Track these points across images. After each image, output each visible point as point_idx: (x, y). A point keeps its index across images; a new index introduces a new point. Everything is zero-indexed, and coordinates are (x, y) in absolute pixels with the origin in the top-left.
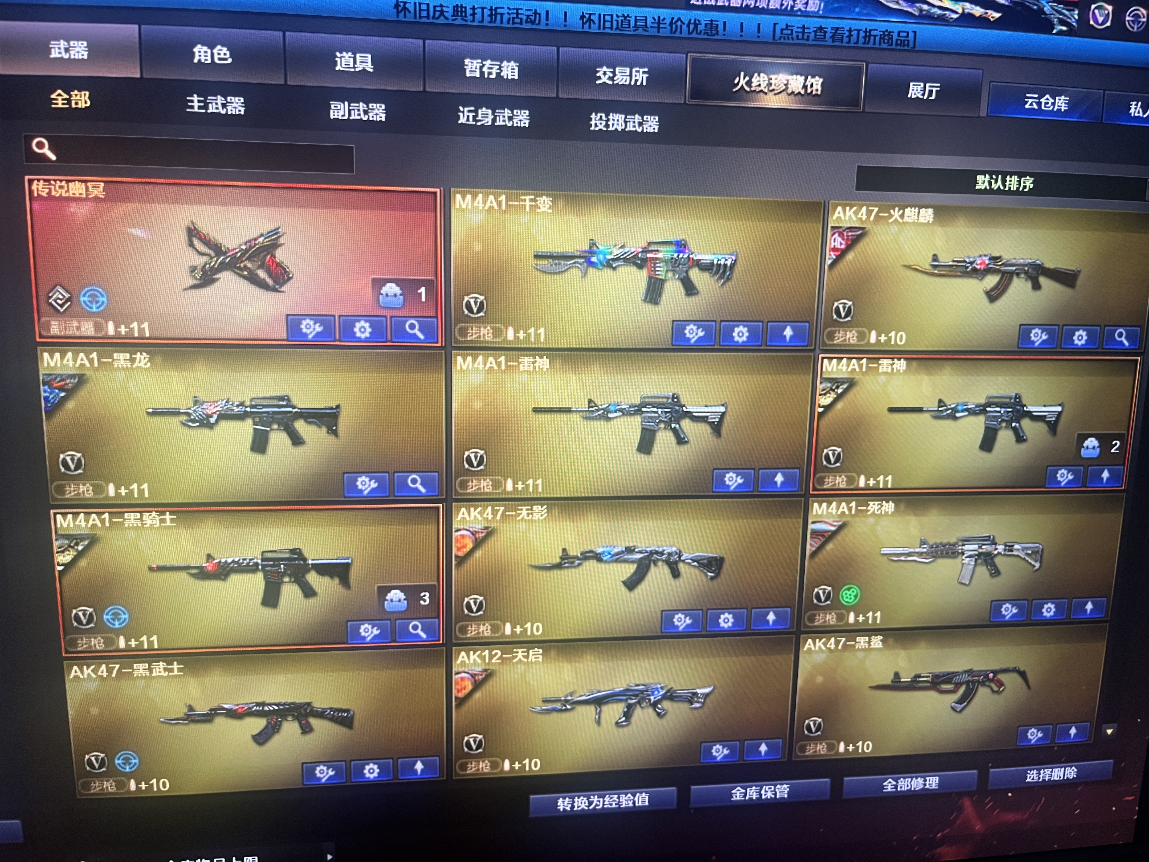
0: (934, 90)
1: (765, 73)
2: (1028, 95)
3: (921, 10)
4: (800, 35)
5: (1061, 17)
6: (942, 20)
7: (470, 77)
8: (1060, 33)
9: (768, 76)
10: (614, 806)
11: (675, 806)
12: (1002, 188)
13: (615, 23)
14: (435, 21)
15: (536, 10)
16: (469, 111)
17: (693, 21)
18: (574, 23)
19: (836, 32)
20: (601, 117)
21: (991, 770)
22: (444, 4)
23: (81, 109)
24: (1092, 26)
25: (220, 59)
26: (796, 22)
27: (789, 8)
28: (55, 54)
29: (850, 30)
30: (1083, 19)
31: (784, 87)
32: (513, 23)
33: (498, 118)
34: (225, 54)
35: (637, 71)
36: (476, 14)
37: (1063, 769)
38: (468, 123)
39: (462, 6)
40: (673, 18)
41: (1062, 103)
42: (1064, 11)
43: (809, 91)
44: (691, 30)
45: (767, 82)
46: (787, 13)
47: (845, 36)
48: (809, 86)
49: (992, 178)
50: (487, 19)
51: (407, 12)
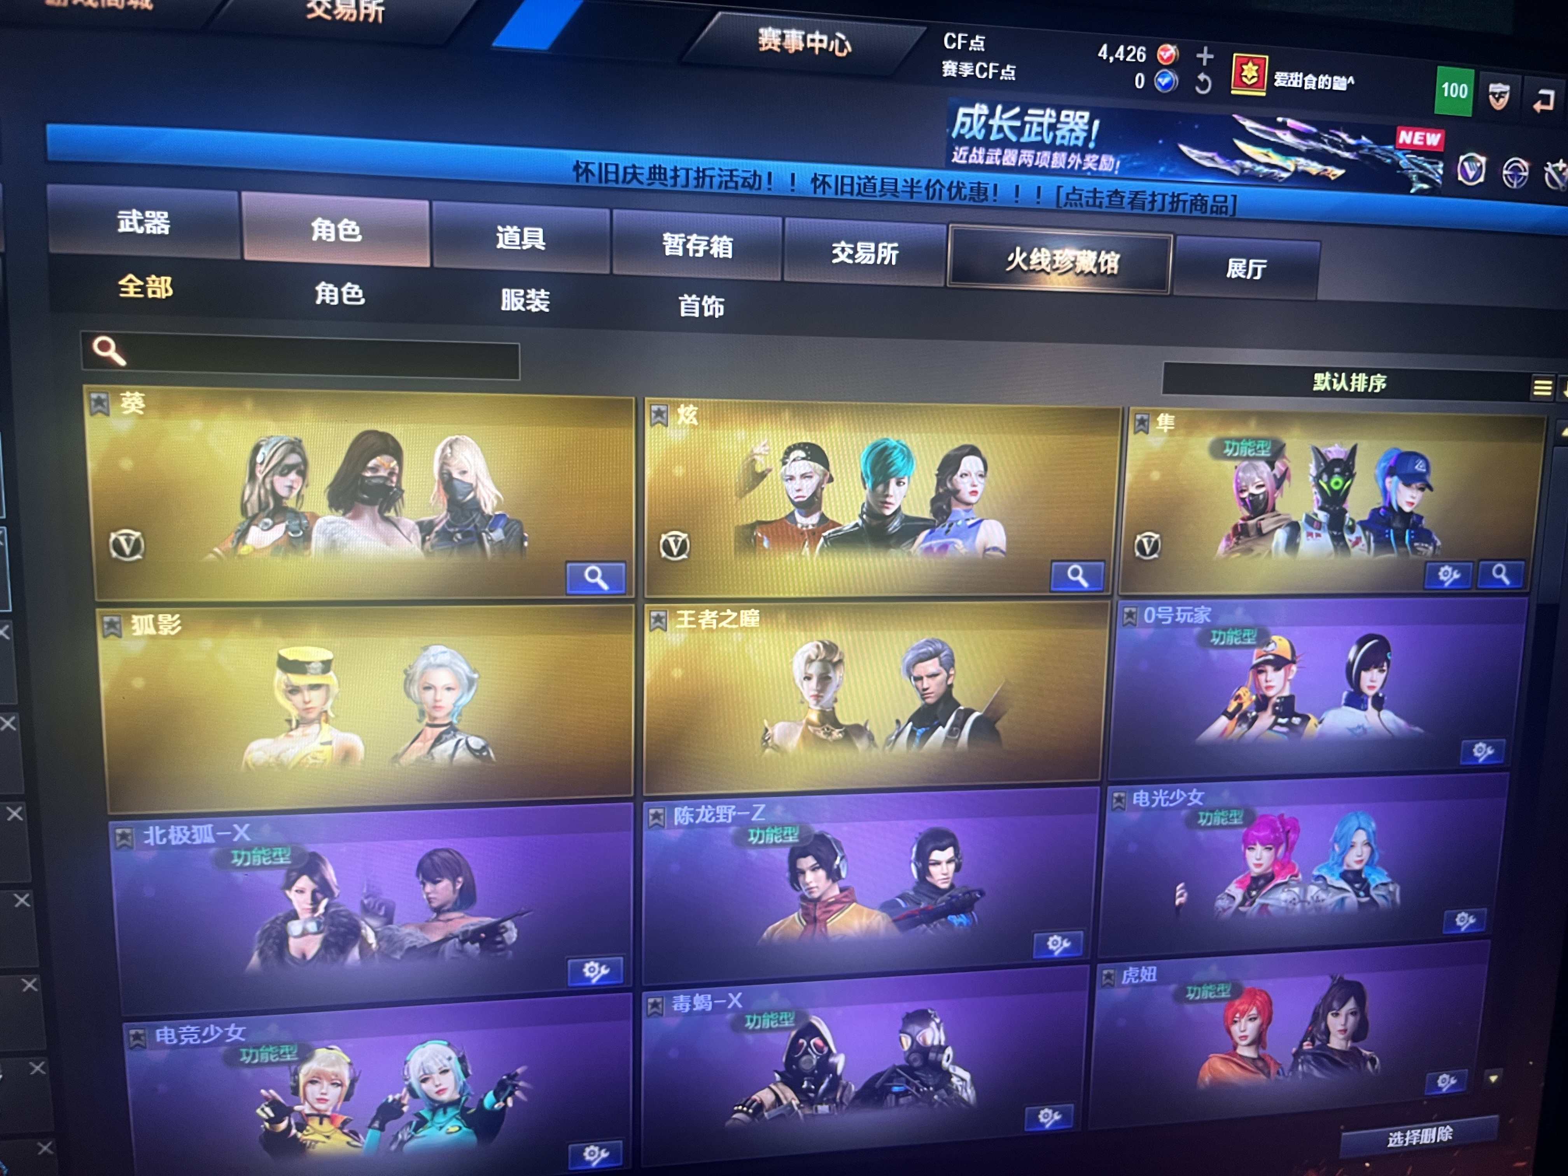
0: (1260, 267)
1: (1046, 247)
3: (1242, 169)
4: (1091, 201)
5: (1421, 171)
6: (1269, 180)
7: (671, 256)
8: (1421, 192)
9: (1051, 253)
12: (1346, 389)
13: (856, 187)
14: (625, 186)
15: (755, 172)
17: (955, 184)
18: (804, 186)
19: (1135, 197)
21: (1344, 1134)
22: (637, 165)
23: (161, 300)
24: (1461, 182)
25: (346, 236)
26: (1086, 184)
27: (1076, 167)
28: (124, 228)
29: (1153, 195)
30: (1450, 174)
31: (1071, 265)
32: (726, 187)
34: (354, 230)
35: (884, 247)
36: (679, 176)
37: (1435, 1129)
39: (660, 167)
40: (930, 181)
42: (1425, 165)
43: (1103, 269)
44: (953, 196)
45: (1049, 259)
46: (1073, 172)
47: (1147, 201)
48: (1102, 264)
49: (1333, 377)
50: (693, 182)
51: (590, 175)
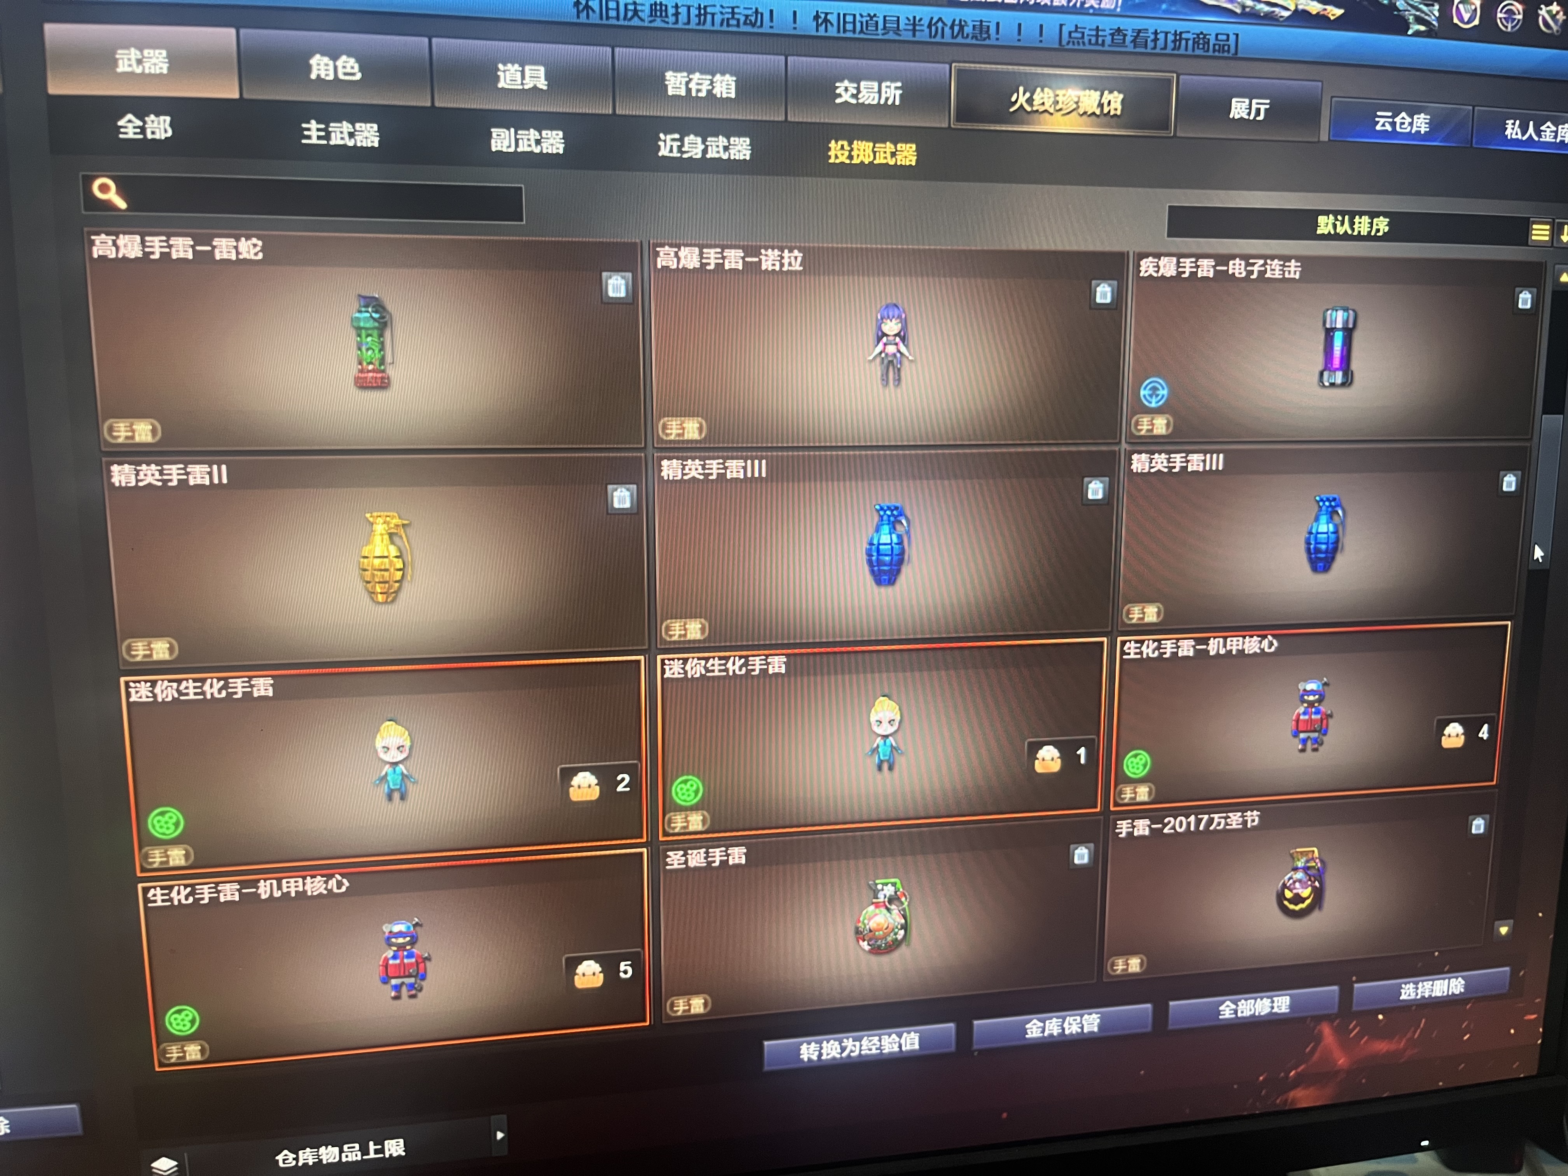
0: (1263, 108)
1: (1050, 88)
2: (1379, 113)
3: (1244, 7)
4: (1093, 40)
5: (1418, 13)
6: (1270, 19)
7: (673, 95)
8: (1417, 34)
9: (1054, 92)
10: (874, 1051)
11: (953, 1049)
12: (1350, 232)
13: (858, 25)
14: (626, 23)
15: (757, 9)
16: (673, 140)
17: (957, 22)
18: (806, 24)
19: (1138, 35)
20: (842, 145)
21: (1356, 985)
22: (638, 2)
23: (160, 141)
24: (1456, 24)
25: (345, 74)
26: (1088, 22)
27: (1078, 5)
28: (122, 68)
29: (1156, 33)
30: (1445, 16)
31: (1075, 106)
32: (728, 25)
33: (710, 148)
34: (352, 68)
35: (887, 87)
36: (680, 13)
37: (1447, 981)
38: (671, 155)
39: (661, 4)
40: (932, 18)
41: (1421, 123)
42: (1421, 6)
43: (1106, 111)
44: (955, 34)
45: (1052, 100)
46: (1075, 11)
47: (1149, 40)
48: (1106, 105)
49: (1337, 220)
50: (694, 20)
51: (590, 12)
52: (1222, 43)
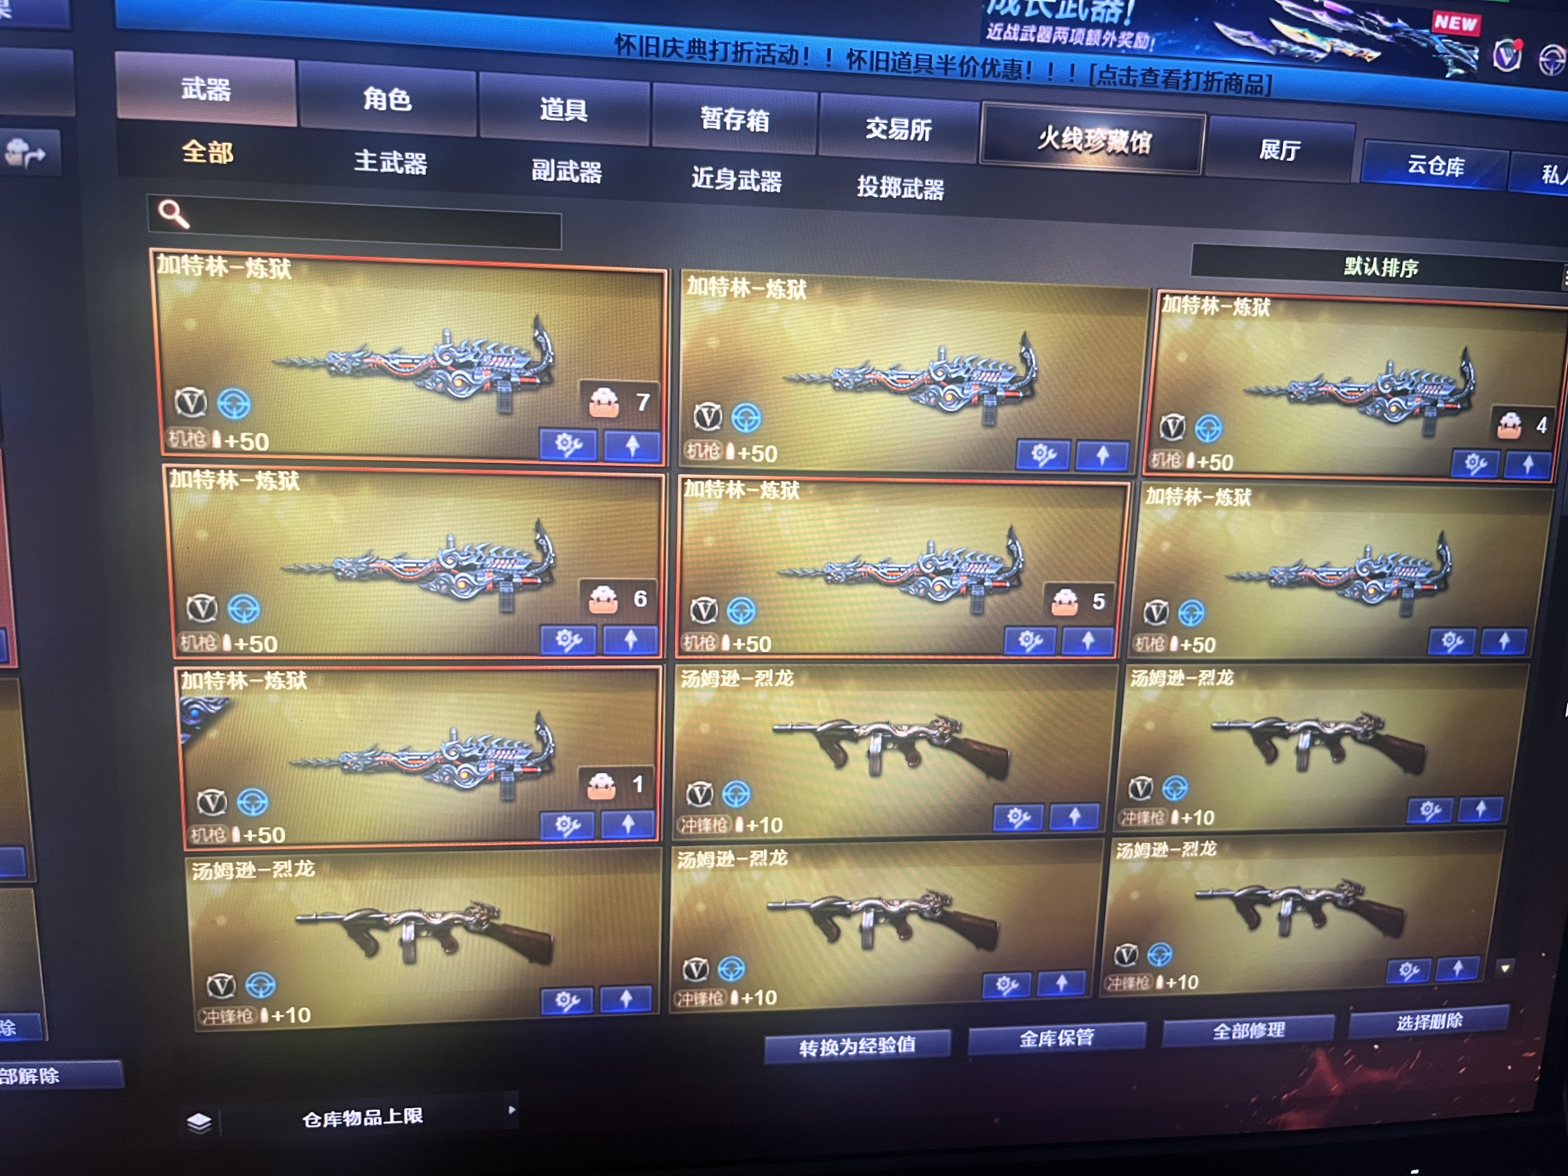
0: (1293, 149)
1: (1079, 126)
2: (1413, 156)
3: (1278, 48)
4: (1125, 80)
5: (1457, 57)
6: (1305, 61)
7: (708, 129)
8: (1456, 77)
9: (1083, 131)
10: (871, 1052)
11: (948, 1054)
12: (1378, 273)
13: (891, 63)
14: (666, 59)
15: (792, 46)
16: (706, 172)
17: (989, 61)
18: (840, 62)
20: (871, 180)
21: (1353, 1015)
22: (677, 38)
23: (222, 165)
24: (1496, 68)
26: (1120, 62)
27: (1111, 45)
28: (188, 94)
29: (1188, 74)
30: (1485, 59)
31: (1103, 145)
32: (764, 62)
33: (742, 181)
34: (404, 99)
35: (917, 123)
36: (717, 50)
37: (1445, 1015)
38: (704, 186)
39: (699, 41)
40: (964, 57)
41: (1455, 166)
42: (1461, 50)
43: (1134, 149)
44: (986, 73)
45: (1081, 138)
46: (1107, 51)
47: (1181, 80)
48: (1134, 144)
49: (1365, 261)
50: (731, 57)
51: (631, 48)
52: (1254, 84)
